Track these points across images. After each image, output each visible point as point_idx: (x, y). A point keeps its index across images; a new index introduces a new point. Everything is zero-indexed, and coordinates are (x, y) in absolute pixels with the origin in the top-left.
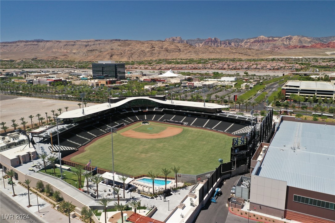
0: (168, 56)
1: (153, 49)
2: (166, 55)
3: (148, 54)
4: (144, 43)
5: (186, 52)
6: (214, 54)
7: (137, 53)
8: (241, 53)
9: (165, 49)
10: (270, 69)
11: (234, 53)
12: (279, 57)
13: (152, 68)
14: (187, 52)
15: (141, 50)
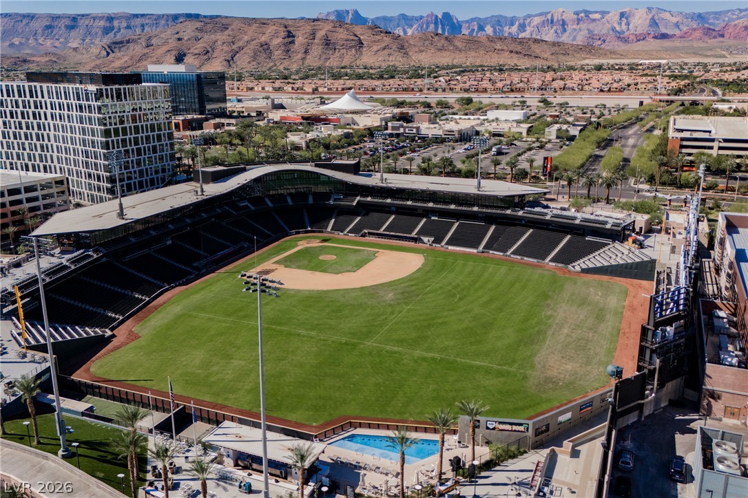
0: (329, 59)
1: (290, 39)
2: (324, 56)
3: (276, 53)
4: (264, 24)
5: (375, 48)
6: (448, 53)
7: (248, 51)
8: (517, 53)
9: (321, 40)
10: (602, 91)
11: (498, 50)
12: (612, 62)
13: (293, 88)
14: (379, 47)
15: (257, 41)
